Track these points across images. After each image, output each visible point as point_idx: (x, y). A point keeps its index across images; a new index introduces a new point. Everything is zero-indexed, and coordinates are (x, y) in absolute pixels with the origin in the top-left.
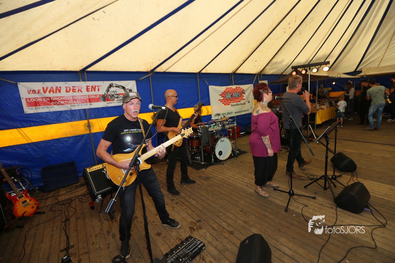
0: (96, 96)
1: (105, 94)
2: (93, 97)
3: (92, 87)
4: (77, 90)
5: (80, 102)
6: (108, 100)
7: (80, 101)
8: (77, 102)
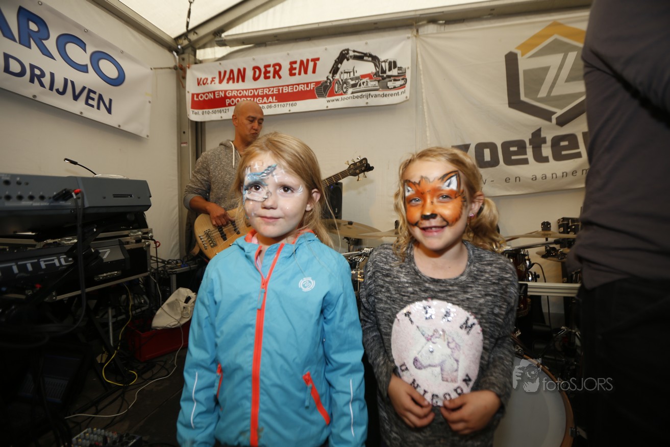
0: (307, 87)
1: (327, 78)
2: (301, 88)
3: (302, 62)
4: (271, 75)
5: (274, 101)
6: (332, 94)
7: (274, 98)
8: (269, 100)
